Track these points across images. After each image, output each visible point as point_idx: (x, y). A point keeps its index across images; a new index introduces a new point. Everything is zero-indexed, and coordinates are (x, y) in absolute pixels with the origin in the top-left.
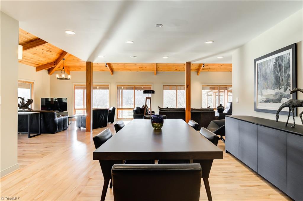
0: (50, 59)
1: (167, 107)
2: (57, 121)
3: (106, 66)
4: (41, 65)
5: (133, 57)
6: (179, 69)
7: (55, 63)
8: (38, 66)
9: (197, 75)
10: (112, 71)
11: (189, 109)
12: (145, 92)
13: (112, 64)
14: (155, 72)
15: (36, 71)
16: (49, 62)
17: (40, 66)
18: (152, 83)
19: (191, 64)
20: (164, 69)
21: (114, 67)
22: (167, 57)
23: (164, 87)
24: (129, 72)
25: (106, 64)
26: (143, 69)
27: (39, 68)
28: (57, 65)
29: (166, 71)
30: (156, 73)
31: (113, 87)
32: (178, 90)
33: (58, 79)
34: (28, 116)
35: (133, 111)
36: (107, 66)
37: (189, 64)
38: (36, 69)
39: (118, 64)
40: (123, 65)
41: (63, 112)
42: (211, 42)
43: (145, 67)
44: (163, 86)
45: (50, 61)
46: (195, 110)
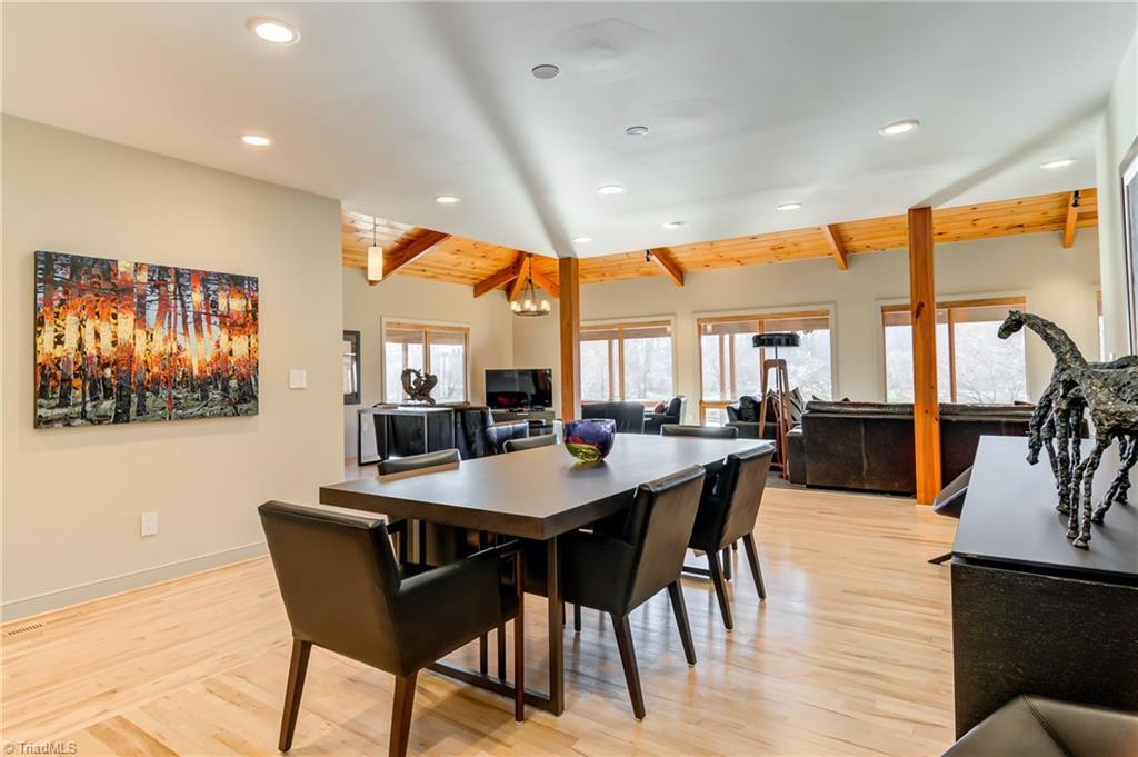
0: (499, 260)
1: (846, 400)
2: (495, 436)
3: (648, 260)
4: (483, 278)
5: (676, 226)
6: (956, 232)
7: (514, 268)
8: (477, 282)
9: (1065, 247)
10: (679, 272)
11: (931, 407)
12: (761, 341)
13: (673, 251)
14: (838, 255)
15: (475, 296)
16: (499, 268)
17: (484, 281)
18: (831, 302)
19: (934, 215)
20: (882, 240)
21: (681, 257)
22: (797, 207)
23: (886, 313)
24: (738, 267)
25: (648, 253)
26: (789, 253)
27: (481, 287)
28: (519, 273)
29: (892, 247)
30: (842, 261)
31: (686, 326)
32: (957, 326)
33: (518, 314)
34: (423, 418)
35: (725, 411)
36: (653, 258)
37: (921, 215)
38: (475, 291)
39: (693, 247)
40: (708, 246)
41: (543, 410)
42: (907, 128)
43: (796, 245)
44: (883, 311)
45: (501, 265)
46: (972, 413)
